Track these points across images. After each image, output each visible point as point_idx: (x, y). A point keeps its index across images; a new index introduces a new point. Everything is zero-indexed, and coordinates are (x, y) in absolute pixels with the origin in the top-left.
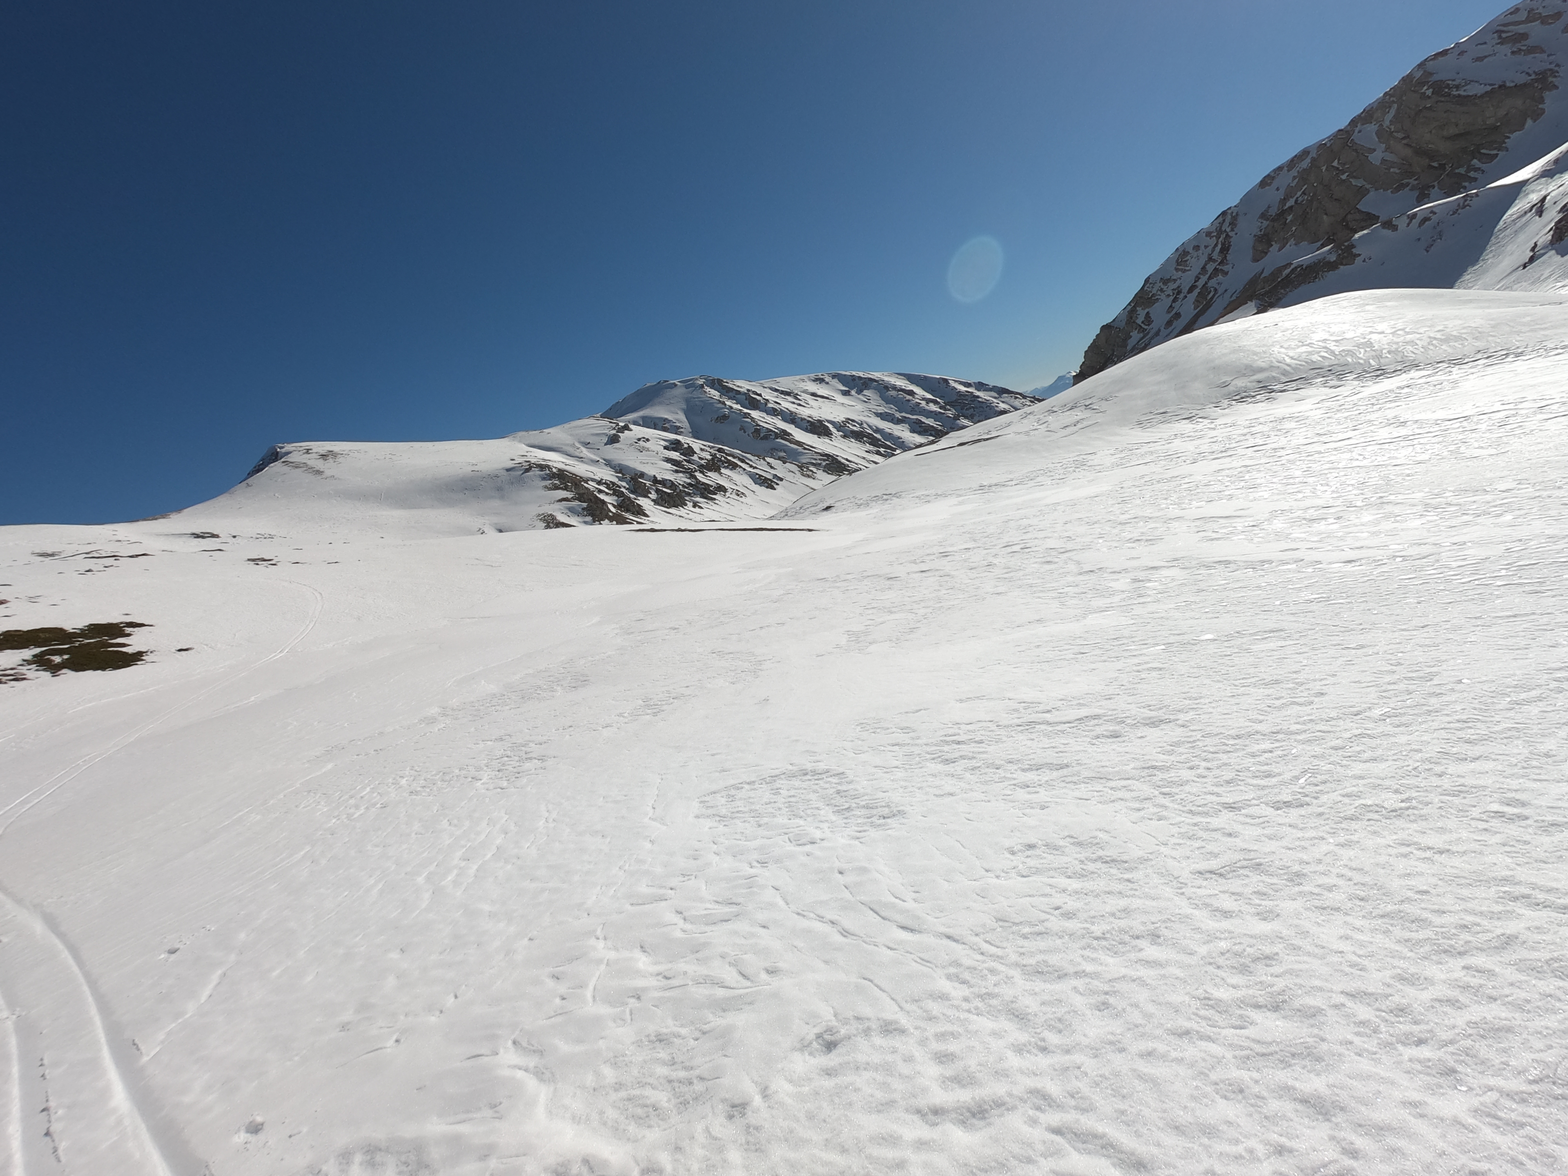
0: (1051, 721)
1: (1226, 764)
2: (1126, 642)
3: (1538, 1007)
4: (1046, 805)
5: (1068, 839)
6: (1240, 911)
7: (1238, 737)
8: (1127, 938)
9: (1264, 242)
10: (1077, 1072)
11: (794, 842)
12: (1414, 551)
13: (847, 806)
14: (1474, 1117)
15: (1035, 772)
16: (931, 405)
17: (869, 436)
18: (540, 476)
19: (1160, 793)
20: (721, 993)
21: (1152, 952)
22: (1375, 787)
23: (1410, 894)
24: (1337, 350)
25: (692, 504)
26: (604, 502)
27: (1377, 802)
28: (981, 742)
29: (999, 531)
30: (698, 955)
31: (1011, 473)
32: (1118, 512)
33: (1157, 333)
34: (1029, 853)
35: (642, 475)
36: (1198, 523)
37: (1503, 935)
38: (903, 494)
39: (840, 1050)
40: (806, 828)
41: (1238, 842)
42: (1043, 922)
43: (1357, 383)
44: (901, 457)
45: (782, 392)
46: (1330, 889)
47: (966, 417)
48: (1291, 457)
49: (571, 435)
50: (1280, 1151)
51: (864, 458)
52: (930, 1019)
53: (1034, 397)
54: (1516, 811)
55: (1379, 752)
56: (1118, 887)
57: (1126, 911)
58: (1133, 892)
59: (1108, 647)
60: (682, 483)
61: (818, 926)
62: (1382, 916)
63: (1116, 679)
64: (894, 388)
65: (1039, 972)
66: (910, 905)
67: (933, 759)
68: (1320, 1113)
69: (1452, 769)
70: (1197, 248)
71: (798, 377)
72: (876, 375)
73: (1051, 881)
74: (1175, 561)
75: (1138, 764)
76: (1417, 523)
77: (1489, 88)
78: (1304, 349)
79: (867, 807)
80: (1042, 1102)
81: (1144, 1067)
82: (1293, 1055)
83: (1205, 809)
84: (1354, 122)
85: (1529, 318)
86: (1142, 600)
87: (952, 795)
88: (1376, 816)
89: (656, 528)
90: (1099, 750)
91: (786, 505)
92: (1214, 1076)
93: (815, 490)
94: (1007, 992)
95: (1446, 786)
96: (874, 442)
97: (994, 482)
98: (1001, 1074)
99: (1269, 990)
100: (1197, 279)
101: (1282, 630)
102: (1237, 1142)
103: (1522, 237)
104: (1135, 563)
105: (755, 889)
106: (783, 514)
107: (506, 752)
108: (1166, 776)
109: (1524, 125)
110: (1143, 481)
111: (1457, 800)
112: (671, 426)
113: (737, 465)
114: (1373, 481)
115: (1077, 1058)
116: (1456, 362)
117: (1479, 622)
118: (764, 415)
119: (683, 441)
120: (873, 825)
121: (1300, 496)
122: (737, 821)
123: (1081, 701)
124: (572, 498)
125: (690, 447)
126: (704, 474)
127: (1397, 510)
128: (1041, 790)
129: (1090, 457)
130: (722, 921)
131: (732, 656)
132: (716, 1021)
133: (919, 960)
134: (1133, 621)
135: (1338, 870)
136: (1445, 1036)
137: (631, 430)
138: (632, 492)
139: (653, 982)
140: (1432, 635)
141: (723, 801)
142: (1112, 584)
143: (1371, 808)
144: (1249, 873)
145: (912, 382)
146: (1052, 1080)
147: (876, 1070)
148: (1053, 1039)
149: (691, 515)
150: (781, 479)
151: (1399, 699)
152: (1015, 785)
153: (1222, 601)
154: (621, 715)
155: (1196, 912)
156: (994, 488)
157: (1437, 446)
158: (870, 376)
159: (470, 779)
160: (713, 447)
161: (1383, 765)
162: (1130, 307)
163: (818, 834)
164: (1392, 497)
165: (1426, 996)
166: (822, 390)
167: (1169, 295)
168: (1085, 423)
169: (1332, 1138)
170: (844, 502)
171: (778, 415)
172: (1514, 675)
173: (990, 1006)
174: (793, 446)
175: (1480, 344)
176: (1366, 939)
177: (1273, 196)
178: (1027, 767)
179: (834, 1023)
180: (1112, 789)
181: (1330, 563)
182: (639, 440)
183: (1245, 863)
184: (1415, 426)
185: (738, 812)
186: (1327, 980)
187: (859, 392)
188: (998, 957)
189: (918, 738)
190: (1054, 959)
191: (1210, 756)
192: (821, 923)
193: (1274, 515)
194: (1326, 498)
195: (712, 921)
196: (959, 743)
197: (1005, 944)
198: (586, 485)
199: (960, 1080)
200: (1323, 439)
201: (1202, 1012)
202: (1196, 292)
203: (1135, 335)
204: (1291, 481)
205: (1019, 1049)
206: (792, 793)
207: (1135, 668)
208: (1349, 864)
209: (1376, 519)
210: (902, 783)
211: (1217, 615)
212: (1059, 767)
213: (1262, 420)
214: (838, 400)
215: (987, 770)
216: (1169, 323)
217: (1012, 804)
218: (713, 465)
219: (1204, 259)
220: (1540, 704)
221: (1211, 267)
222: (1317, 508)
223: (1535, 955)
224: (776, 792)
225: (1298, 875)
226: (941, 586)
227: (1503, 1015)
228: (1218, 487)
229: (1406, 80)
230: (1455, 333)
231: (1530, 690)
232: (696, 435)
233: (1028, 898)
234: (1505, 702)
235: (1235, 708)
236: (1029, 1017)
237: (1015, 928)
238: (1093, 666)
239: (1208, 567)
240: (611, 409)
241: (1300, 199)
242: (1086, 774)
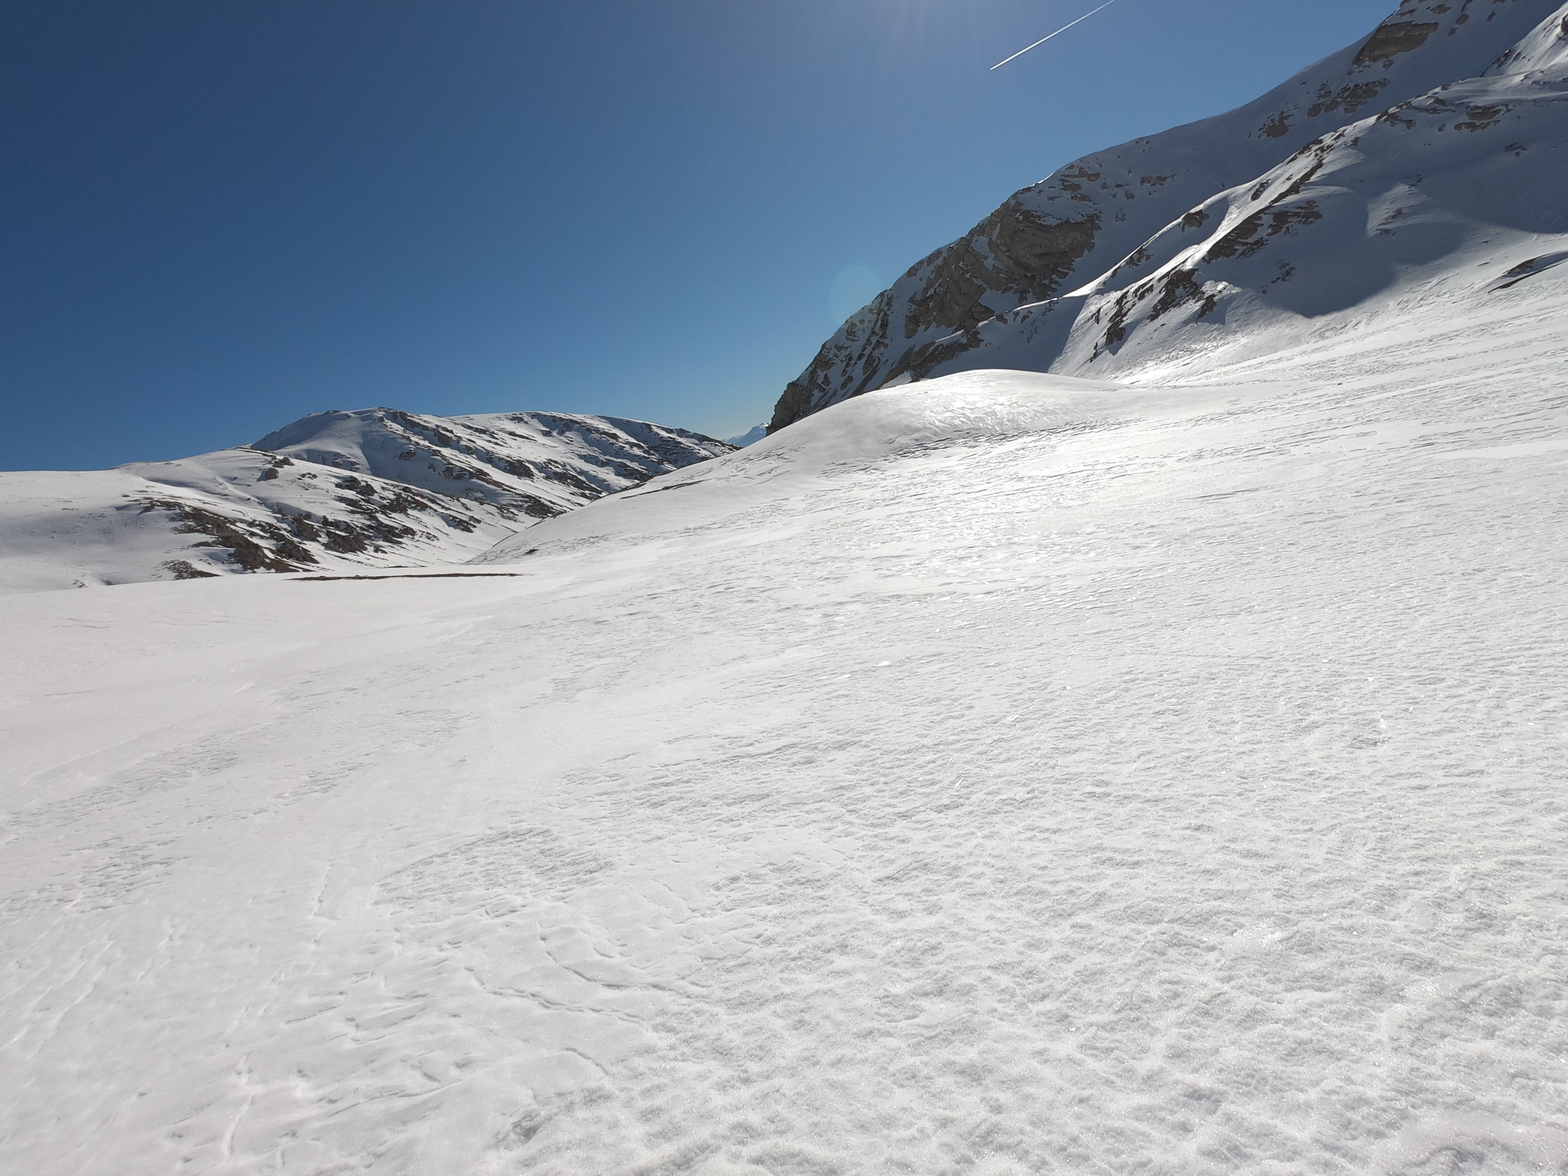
0: (753, 753)
1: (899, 778)
2: (818, 672)
3: (1120, 949)
4: (749, 836)
5: (769, 867)
6: (911, 909)
7: (909, 752)
8: (819, 953)
9: (913, 322)
10: (777, 1095)
11: (492, 915)
12: (1032, 583)
13: (551, 865)
14: (1081, 1052)
15: (739, 805)
16: (635, 448)
17: (573, 478)
18: (167, 516)
19: (847, 811)
20: (400, 1103)
21: (841, 962)
22: (1010, 782)
23: (1035, 871)
24: (972, 416)
25: (372, 548)
26: (257, 547)
27: (1011, 796)
28: (688, 782)
29: (704, 573)
30: (372, 1066)
31: (714, 516)
32: (809, 553)
33: (835, 394)
34: (733, 886)
35: (309, 516)
36: (876, 562)
37: (1096, 893)
38: (610, 537)
39: (539, 1135)
40: (505, 896)
41: (909, 847)
42: (746, 952)
43: (987, 444)
44: (607, 500)
45: (477, 430)
46: (978, 877)
47: (669, 462)
48: (944, 505)
49: (212, 469)
50: (945, 1123)
51: (569, 500)
52: (636, 1077)
53: (732, 446)
54: (1102, 790)
55: (1012, 753)
56: (811, 905)
57: (819, 927)
58: (825, 908)
59: (803, 678)
60: (360, 525)
61: (518, 1002)
62: (1016, 894)
63: (810, 708)
64: (597, 430)
65: (742, 1004)
66: (618, 960)
67: (642, 804)
68: (974, 1080)
69: (1062, 761)
70: (862, 321)
71: (494, 415)
72: (578, 417)
73: (753, 911)
74: (858, 597)
75: (830, 786)
76: (1033, 560)
77: (1060, 222)
78: (948, 414)
79: (573, 863)
80: (745, 1135)
81: (835, 1076)
82: (954, 1033)
83: (883, 821)
84: (972, 233)
85: (1096, 400)
86: (831, 633)
87: (660, 838)
88: (1010, 808)
89: (327, 576)
90: (795, 777)
91: (486, 548)
92: (892, 1069)
93: (516, 532)
94: (712, 1030)
95: (1058, 776)
96: (578, 484)
97: (698, 525)
98: (705, 1117)
99: (934, 977)
100: (864, 349)
101: (941, 654)
102: (910, 1125)
103: (1088, 338)
104: (824, 600)
105: (445, 975)
106: (482, 558)
107: (113, 861)
108: (852, 794)
109: (1082, 253)
110: (829, 524)
111: (1064, 787)
112: (344, 461)
113: (427, 506)
114: (1002, 526)
115: (777, 1081)
116: (1053, 431)
117: (1076, 639)
118: (457, 453)
119: (360, 479)
120: (579, 882)
121: (952, 538)
122: (426, 901)
123: (780, 732)
124: (214, 542)
125: (368, 485)
126: (387, 516)
127: (1020, 549)
128: (745, 822)
129: (784, 502)
130: (405, 1019)
131: (422, 715)
132: (393, 1138)
133: (627, 1018)
134: (824, 653)
135: (984, 860)
136: (1060, 987)
137: (292, 465)
138: (296, 535)
139: (314, 1111)
140: (1046, 651)
141: (409, 880)
142: (806, 620)
143: (1007, 802)
144: (918, 874)
145: (615, 426)
146: (753, 1110)
147: (579, 1146)
148: (754, 1067)
149: (373, 561)
150: (479, 522)
151: (1025, 706)
152: (720, 820)
153: (895, 631)
154: (280, 796)
155: (877, 917)
156: (698, 531)
157: (1044, 497)
158: (572, 418)
159: (55, 902)
160: (397, 486)
161: (1015, 764)
162: (811, 369)
163: (519, 901)
164: (1016, 539)
165: (1046, 956)
166: (520, 430)
167: (842, 361)
168: (778, 471)
169: (983, 1100)
170: (549, 545)
171: (472, 453)
172: (1099, 680)
173: (696, 1048)
174: (490, 486)
175: (1068, 418)
176: (1005, 915)
177: (917, 285)
178: (732, 801)
179: (535, 1106)
180: (807, 812)
181: (975, 595)
182: (303, 476)
183: (915, 865)
184: (1029, 481)
185: (426, 890)
186: (977, 959)
187: (561, 433)
188: (703, 996)
189: (627, 784)
190: (755, 988)
191: (888, 771)
192: (521, 999)
193: (934, 553)
194: (970, 540)
195: (390, 1022)
196: (667, 785)
197: (710, 982)
198: (232, 527)
199: (664, 1135)
200: (966, 490)
201: (882, 1011)
202: (864, 360)
203: (817, 394)
204: (945, 525)
205: (723, 1087)
206: (491, 860)
207: (827, 697)
208: (992, 852)
209: (1007, 557)
210: (611, 833)
211: (891, 644)
212: (759, 798)
213: (921, 473)
214: (539, 441)
215: (694, 809)
216: (844, 385)
217: (717, 840)
218: (399, 505)
219: (868, 332)
220: (1116, 702)
221: (874, 339)
222: (965, 548)
223: (1117, 906)
224: (473, 861)
225: (956, 868)
226: (649, 628)
227: (1098, 961)
228: (889, 530)
229: (1005, 205)
230: (1051, 408)
231: (1109, 691)
232: (376, 472)
233: (733, 932)
234: (1093, 703)
235: (906, 726)
236: (733, 1051)
237: (719, 964)
238: (790, 697)
239: (884, 601)
240: (264, 440)
241: (938, 290)
242: (784, 801)
